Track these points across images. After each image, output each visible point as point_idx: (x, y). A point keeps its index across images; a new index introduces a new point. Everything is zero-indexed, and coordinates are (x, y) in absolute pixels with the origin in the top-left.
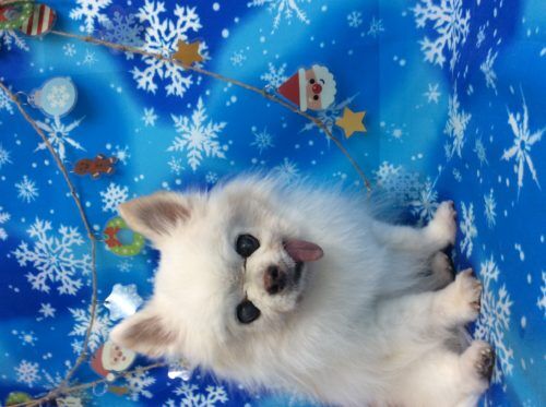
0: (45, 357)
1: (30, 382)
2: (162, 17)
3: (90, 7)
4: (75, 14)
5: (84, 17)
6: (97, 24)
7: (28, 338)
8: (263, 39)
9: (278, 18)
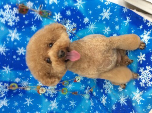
0: (23, 78)
1: (18, 82)
2: (70, 23)
3: (58, 17)
4: (54, 17)
5: (56, 18)
6: (58, 20)
7: (20, 74)
8: (86, 33)
9: (89, 31)
